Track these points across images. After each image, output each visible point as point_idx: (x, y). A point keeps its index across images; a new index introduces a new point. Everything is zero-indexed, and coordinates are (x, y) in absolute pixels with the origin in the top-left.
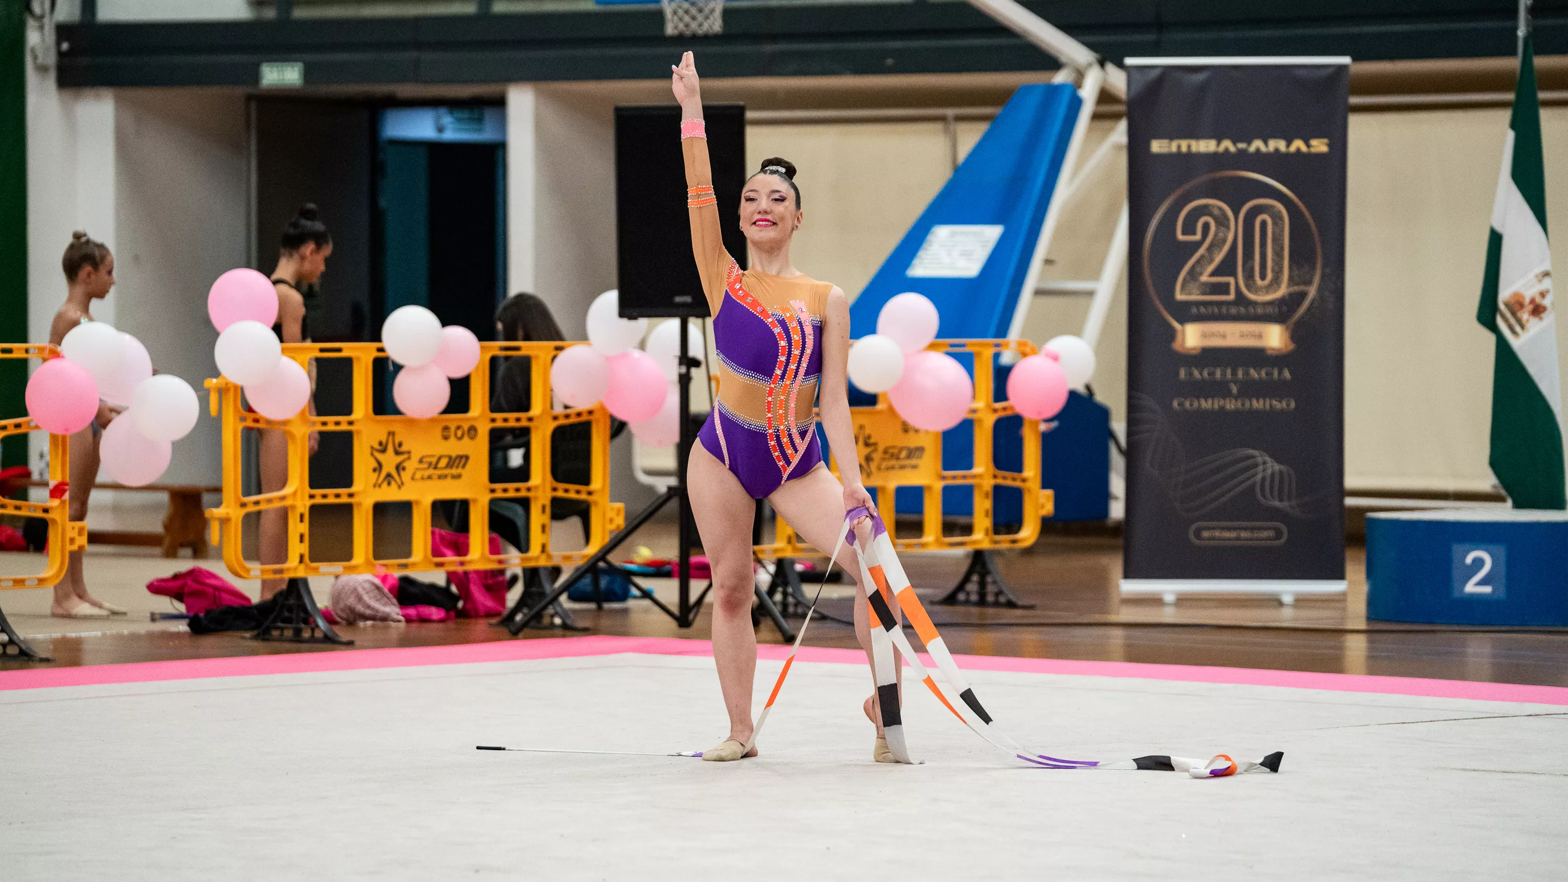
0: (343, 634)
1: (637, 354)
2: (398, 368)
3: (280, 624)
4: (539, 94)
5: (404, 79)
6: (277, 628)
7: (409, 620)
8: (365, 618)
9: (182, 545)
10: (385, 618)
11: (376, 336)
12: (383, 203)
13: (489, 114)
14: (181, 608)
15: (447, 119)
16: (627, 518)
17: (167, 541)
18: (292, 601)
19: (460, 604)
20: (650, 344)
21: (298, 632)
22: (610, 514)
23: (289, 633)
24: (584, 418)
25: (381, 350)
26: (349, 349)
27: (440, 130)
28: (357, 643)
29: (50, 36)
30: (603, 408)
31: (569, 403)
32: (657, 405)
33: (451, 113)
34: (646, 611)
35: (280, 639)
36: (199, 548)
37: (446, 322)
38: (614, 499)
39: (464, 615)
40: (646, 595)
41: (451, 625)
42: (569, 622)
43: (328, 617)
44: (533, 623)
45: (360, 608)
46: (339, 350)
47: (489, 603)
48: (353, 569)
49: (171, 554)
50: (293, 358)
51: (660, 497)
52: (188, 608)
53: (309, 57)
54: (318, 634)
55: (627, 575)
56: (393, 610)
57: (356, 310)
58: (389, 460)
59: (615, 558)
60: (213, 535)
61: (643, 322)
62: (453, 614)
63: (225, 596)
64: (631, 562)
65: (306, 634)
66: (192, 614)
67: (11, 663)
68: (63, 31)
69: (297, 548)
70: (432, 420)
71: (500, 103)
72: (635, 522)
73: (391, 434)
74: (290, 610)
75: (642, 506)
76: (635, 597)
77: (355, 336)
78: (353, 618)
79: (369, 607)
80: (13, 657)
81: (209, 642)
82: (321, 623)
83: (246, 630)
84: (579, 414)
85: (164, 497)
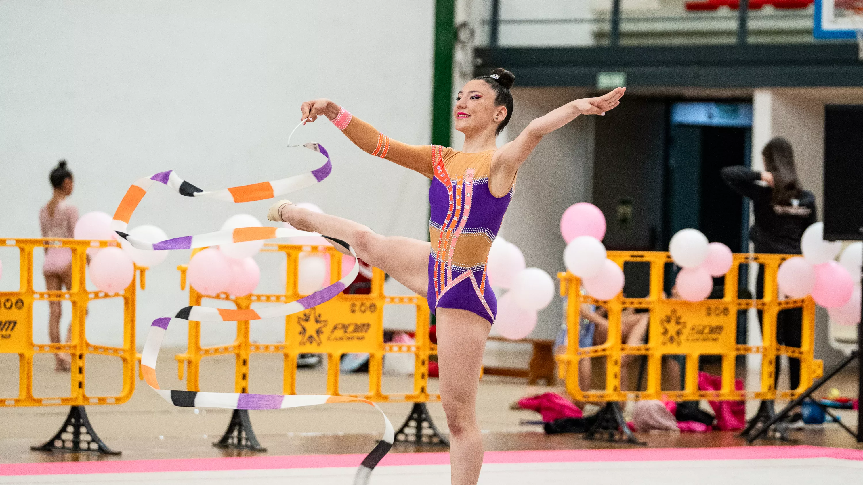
0: (640, 438)
1: (834, 264)
2: (679, 269)
3: (601, 430)
4: (776, 96)
5: (687, 84)
6: (599, 432)
7: (682, 430)
8: (654, 428)
9: (541, 377)
10: (667, 429)
11: (665, 248)
12: (672, 162)
13: (742, 109)
14: (538, 417)
15: (715, 110)
16: (824, 370)
17: (531, 375)
18: (608, 416)
19: (715, 422)
20: (843, 258)
21: (612, 435)
22: (814, 367)
23: (606, 436)
24: (798, 304)
25: (669, 257)
26: (649, 256)
27: (710, 116)
28: (650, 444)
29: (469, 54)
30: (811, 300)
31: (789, 294)
32: (846, 298)
33: (718, 106)
34: (835, 431)
35: (601, 440)
36: (550, 380)
37: (711, 239)
38: (816, 357)
39: (718, 428)
40: (836, 420)
41: (709, 434)
42: (785, 436)
43: (632, 428)
44: (762, 435)
45: (651, 422)
46: (642, 256)
47: (735, 423)
48: (647, 397)
49: (533, 382)
50: (614, 260)
51: (846, 357)
52: (544, 418)
53: (630, 70)
54: (625, 437)
55: (823, 408)
56: (672, 424)
57: (653, 231)
58: (672, 328)
59: (816, 396)
60: (561, 372)
61: (839, 244)
62: (711, 427)
63: (567, 412)
64: (826, 398)
65: (617, 437)
66: (545, 421)
67: (434, 448)
68: (478, 52)
69: (612, 382)
70: (700, 304)
71: (749, 101)
72: (831, 372)
73: (674, 311)
74: (607, 421)
75: (834, 363)
76: (829, 421)
77: (652, 247)
78: (647, 428)
79: (656, 421)
80: (436, 445)
81: (556, 439)
82: (627, 430)
83: (580, 433)
84: (795, 302)
85: (529, 347)
